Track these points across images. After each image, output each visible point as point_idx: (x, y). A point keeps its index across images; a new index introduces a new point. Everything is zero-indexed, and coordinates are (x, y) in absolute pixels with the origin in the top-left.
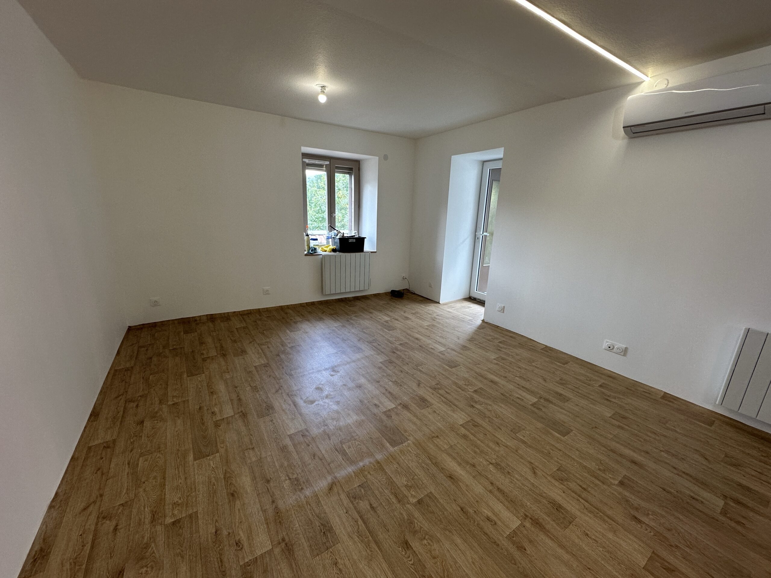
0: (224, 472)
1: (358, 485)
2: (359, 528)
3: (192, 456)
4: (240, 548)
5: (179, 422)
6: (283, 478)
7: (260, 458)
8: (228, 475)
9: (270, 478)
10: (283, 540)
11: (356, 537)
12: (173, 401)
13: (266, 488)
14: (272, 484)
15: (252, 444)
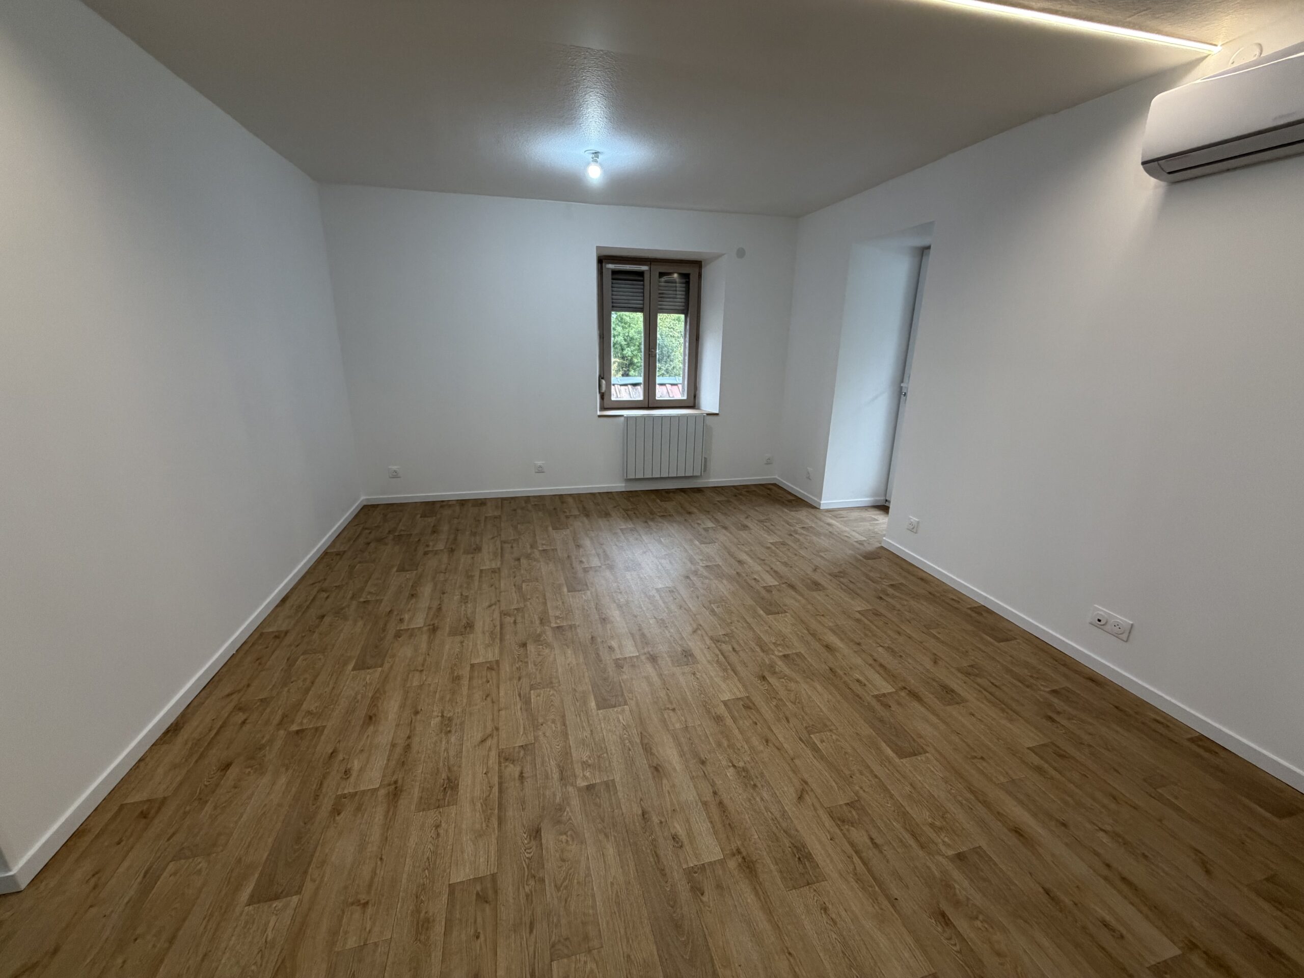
0: (376, 689)
1: (521, 744)
2: (489, 796)
3: (352, 665)
4: (346, 777)
5: (360, 623)
6: (435, 714)
7: (423, 684)
8: (378, 695)
9: (421, 710)
10: (396, 782)
11: (480, 805)
12: (366, 598)
13: (410, 719)
14: (419, 717)
15: (423, 665)
